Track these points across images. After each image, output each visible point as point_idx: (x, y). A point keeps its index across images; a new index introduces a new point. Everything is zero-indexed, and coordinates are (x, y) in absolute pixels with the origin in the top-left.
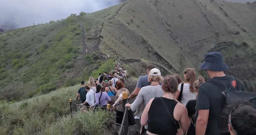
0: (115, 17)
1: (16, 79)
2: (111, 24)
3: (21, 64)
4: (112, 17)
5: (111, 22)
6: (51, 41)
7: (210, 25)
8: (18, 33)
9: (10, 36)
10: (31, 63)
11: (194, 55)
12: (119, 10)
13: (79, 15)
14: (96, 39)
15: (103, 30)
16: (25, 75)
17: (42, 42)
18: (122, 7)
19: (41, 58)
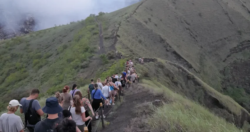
0: (132, 16)
1: (35, 79)
2: (128, 23)
3: (41, 64)
4: (129, 16)
5: (128, 21)
6: (70, 41)
7: (233, 23)
8: (41, 35)
9: (32, 37)
10: (51, 63)
11: (215, 54)
12: (136, 9)
13: (98, 15)
14: (112, 38)
15: (120, 29)
16: (44, 75)
17: (62, 42)
18: (139, 6)
19: (60, 58)
